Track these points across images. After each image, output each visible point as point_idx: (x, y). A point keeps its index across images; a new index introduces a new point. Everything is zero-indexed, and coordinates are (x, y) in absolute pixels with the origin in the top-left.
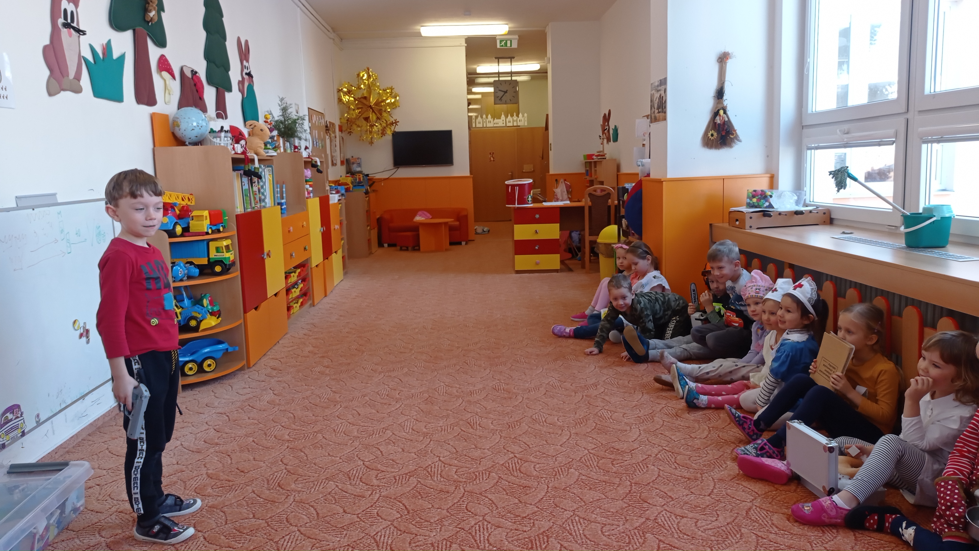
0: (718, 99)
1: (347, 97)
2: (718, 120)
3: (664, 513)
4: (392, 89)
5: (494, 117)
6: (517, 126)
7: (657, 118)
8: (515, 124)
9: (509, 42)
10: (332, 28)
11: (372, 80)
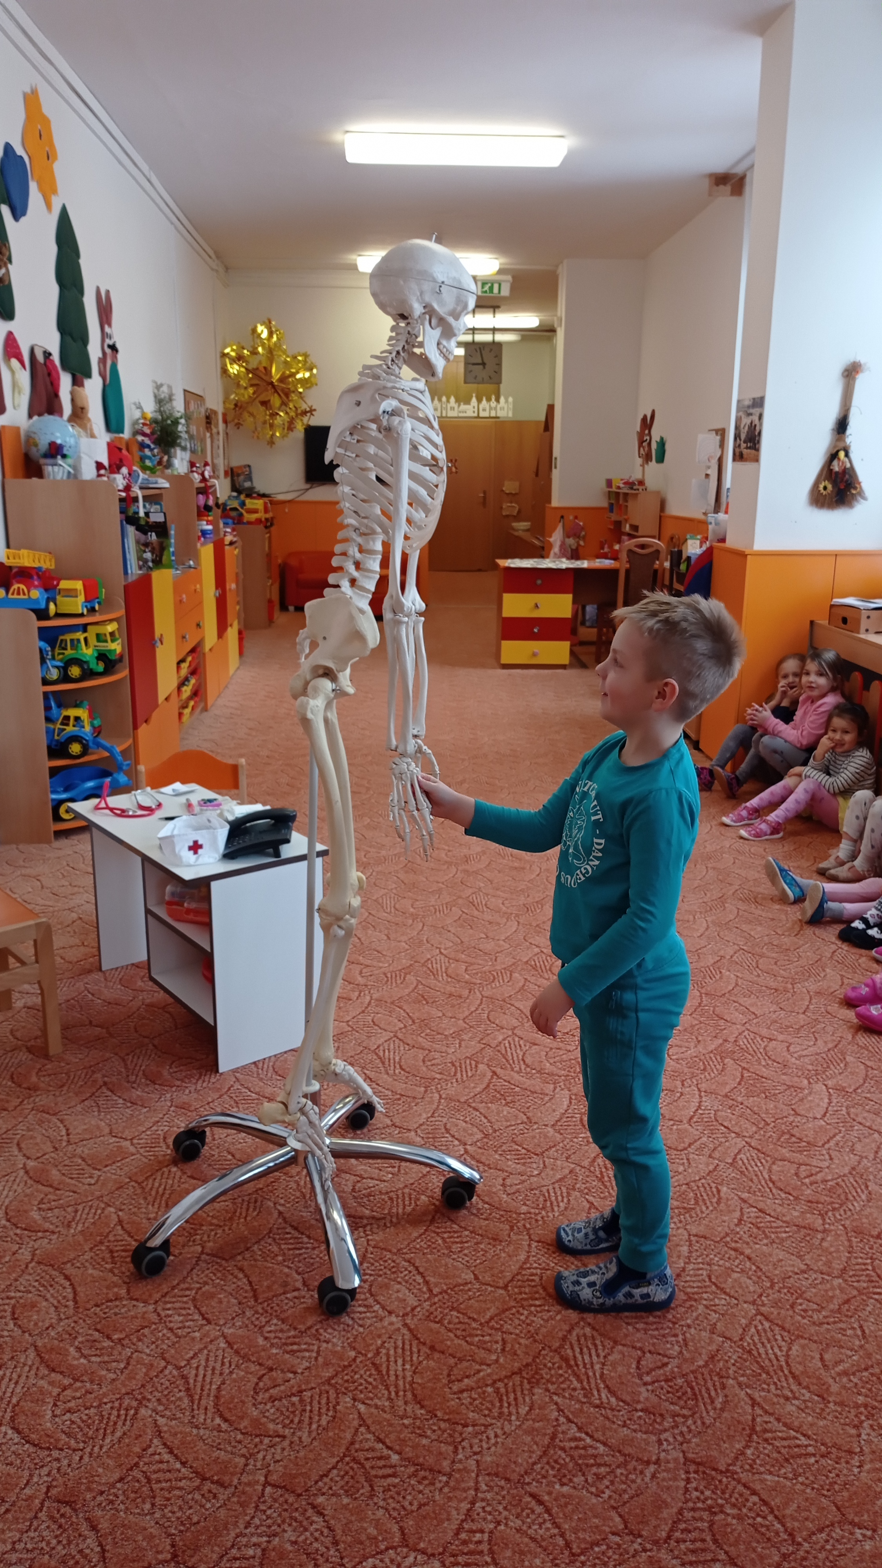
0: (839, 433)
1: (236, 367)
2: (836, 467)
3: (746, 1033)
4: (306, 356)
5: (458, 401)
6: (497, 417)
7: (745, 456)
8: (493, 414)
9: (496, 287)
10: (215, 252)
11: (275, 338)
